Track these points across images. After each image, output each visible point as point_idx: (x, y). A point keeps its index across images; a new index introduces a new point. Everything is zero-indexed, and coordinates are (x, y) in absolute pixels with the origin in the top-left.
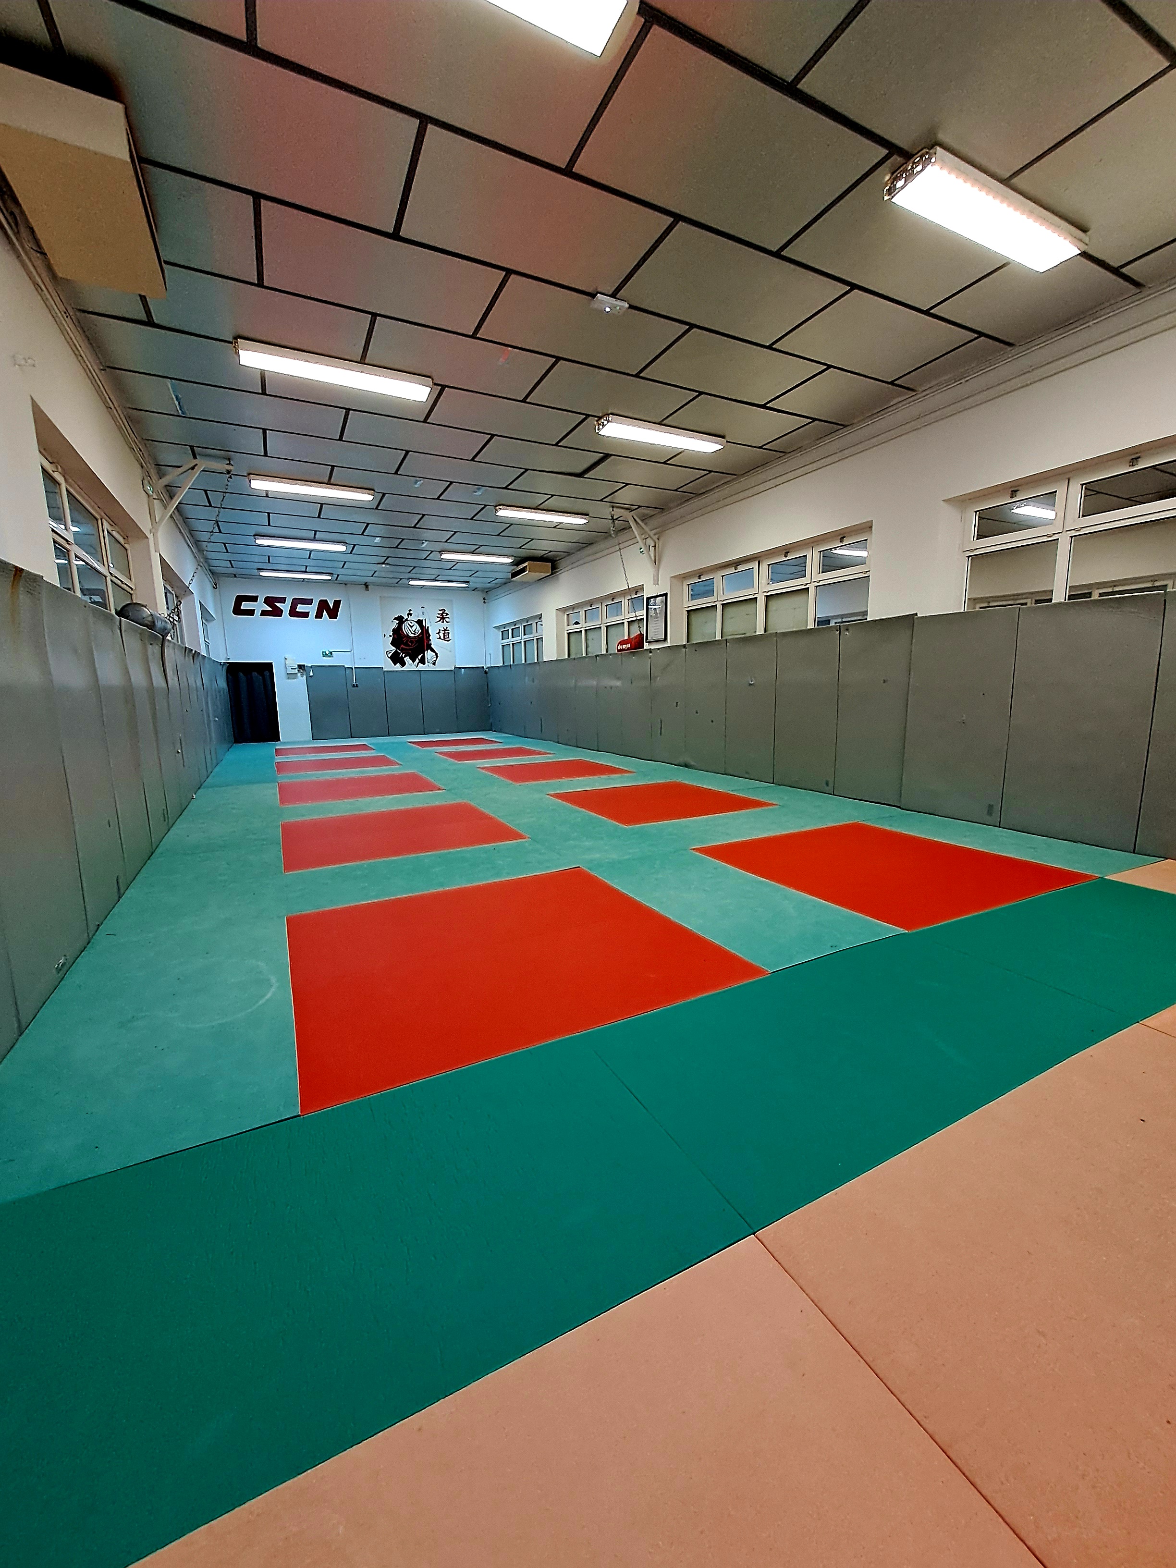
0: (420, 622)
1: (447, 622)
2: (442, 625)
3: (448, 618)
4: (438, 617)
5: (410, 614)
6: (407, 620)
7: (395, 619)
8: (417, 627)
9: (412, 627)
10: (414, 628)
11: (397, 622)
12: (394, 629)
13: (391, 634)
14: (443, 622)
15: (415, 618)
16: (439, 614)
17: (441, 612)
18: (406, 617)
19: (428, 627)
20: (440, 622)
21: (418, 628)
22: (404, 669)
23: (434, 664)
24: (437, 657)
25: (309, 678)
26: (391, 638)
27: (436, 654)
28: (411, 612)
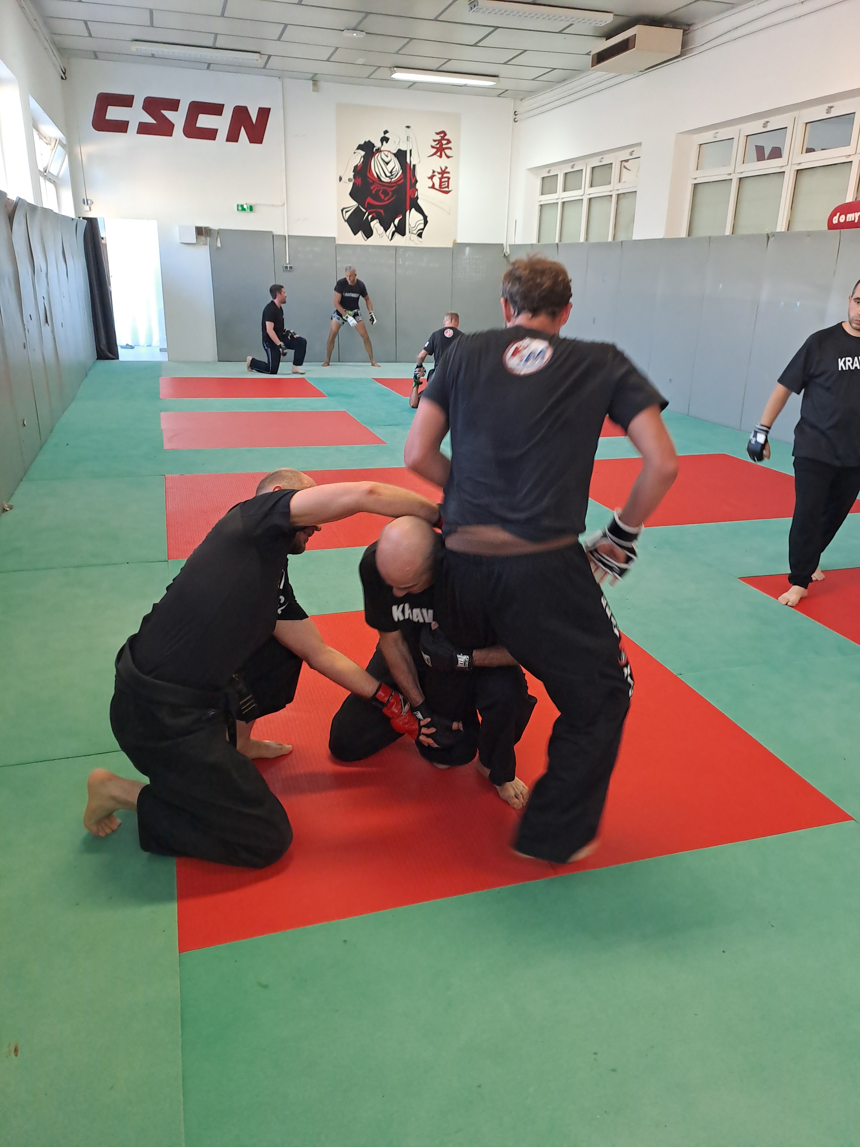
0: (401, 155)
1: (448, 157)
2: (438, 163)
3: (450, 148)
4: (432, 147)
5: (384, 140)
6: (379, 150)
7: (360, 147)
8: (395, 165)
9: (387, 163)
10: (390, 167)
11: (363, 153)
12: (356, 167)
13: (352, 177)
14: (441, 156)
15: (392, 147)
16: (435, 141)
17: (438, 137)
18: (377, 144)
19: (414, 166)
20: (435, 156)
21: (398, 167)
22: (371, 241)
23: (420, 235)
24: (426, 222)
25: (214, 253)
26: (351, 184)
27: (425, 218)
28: (387, 135)
